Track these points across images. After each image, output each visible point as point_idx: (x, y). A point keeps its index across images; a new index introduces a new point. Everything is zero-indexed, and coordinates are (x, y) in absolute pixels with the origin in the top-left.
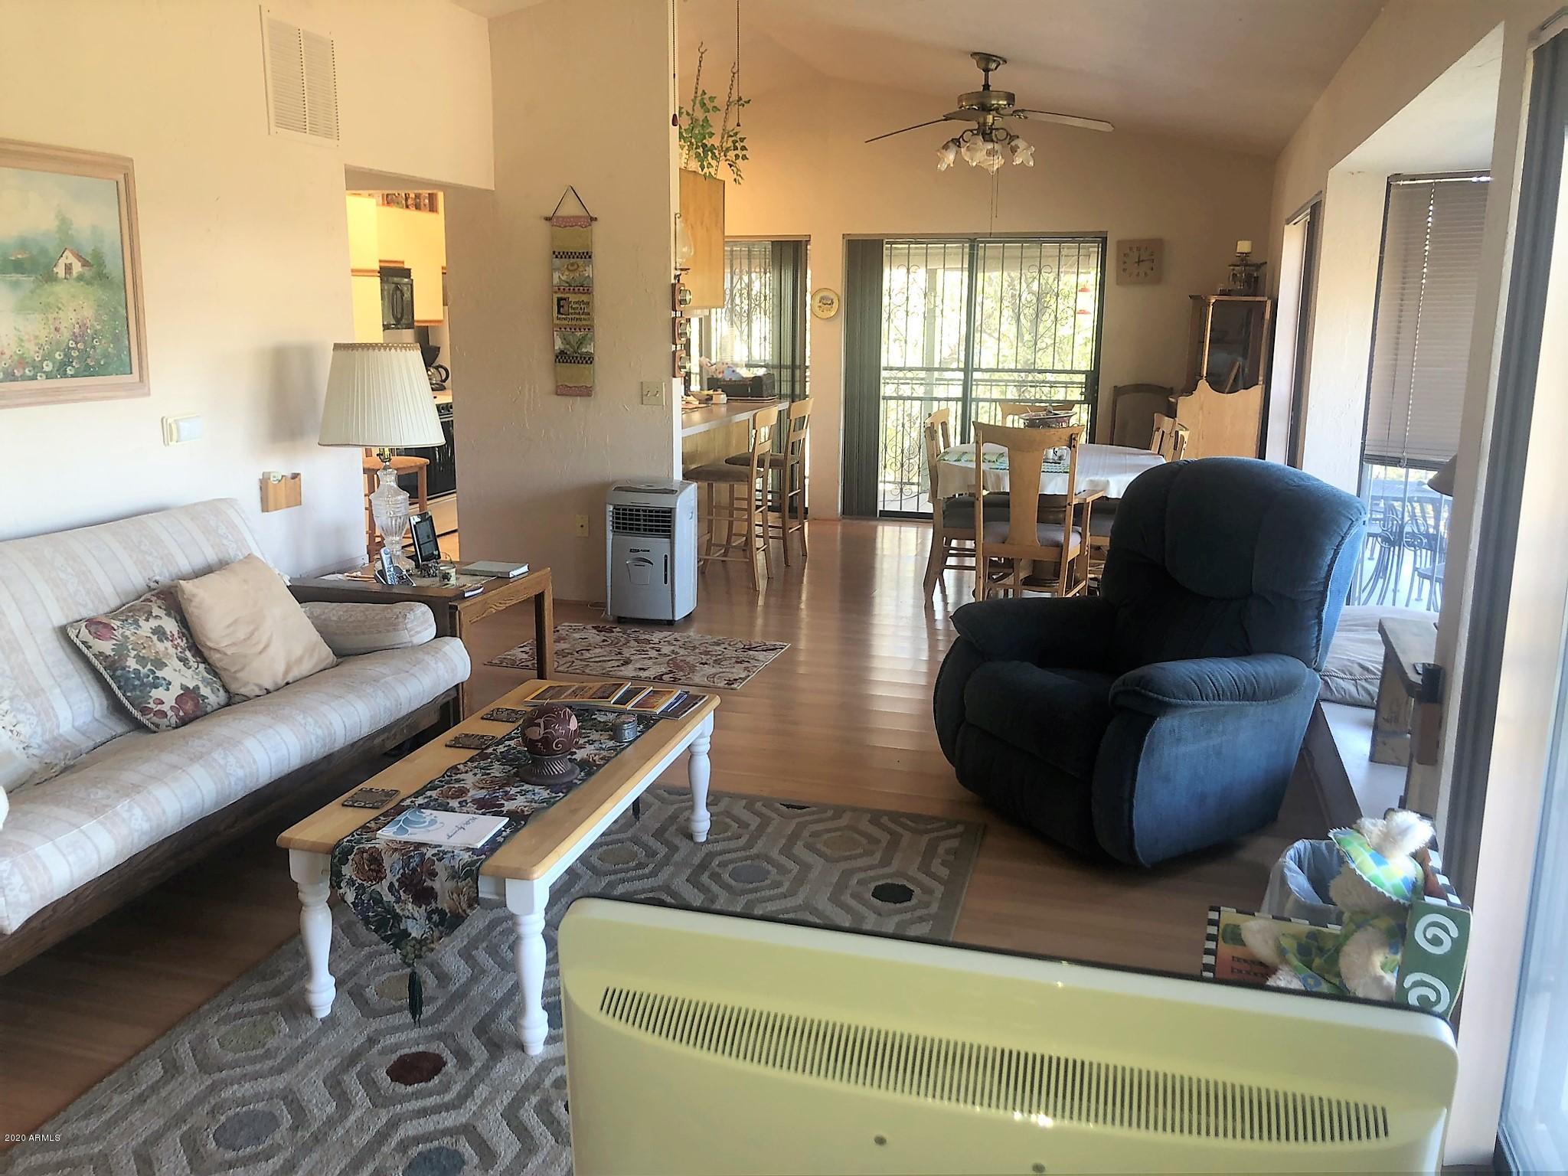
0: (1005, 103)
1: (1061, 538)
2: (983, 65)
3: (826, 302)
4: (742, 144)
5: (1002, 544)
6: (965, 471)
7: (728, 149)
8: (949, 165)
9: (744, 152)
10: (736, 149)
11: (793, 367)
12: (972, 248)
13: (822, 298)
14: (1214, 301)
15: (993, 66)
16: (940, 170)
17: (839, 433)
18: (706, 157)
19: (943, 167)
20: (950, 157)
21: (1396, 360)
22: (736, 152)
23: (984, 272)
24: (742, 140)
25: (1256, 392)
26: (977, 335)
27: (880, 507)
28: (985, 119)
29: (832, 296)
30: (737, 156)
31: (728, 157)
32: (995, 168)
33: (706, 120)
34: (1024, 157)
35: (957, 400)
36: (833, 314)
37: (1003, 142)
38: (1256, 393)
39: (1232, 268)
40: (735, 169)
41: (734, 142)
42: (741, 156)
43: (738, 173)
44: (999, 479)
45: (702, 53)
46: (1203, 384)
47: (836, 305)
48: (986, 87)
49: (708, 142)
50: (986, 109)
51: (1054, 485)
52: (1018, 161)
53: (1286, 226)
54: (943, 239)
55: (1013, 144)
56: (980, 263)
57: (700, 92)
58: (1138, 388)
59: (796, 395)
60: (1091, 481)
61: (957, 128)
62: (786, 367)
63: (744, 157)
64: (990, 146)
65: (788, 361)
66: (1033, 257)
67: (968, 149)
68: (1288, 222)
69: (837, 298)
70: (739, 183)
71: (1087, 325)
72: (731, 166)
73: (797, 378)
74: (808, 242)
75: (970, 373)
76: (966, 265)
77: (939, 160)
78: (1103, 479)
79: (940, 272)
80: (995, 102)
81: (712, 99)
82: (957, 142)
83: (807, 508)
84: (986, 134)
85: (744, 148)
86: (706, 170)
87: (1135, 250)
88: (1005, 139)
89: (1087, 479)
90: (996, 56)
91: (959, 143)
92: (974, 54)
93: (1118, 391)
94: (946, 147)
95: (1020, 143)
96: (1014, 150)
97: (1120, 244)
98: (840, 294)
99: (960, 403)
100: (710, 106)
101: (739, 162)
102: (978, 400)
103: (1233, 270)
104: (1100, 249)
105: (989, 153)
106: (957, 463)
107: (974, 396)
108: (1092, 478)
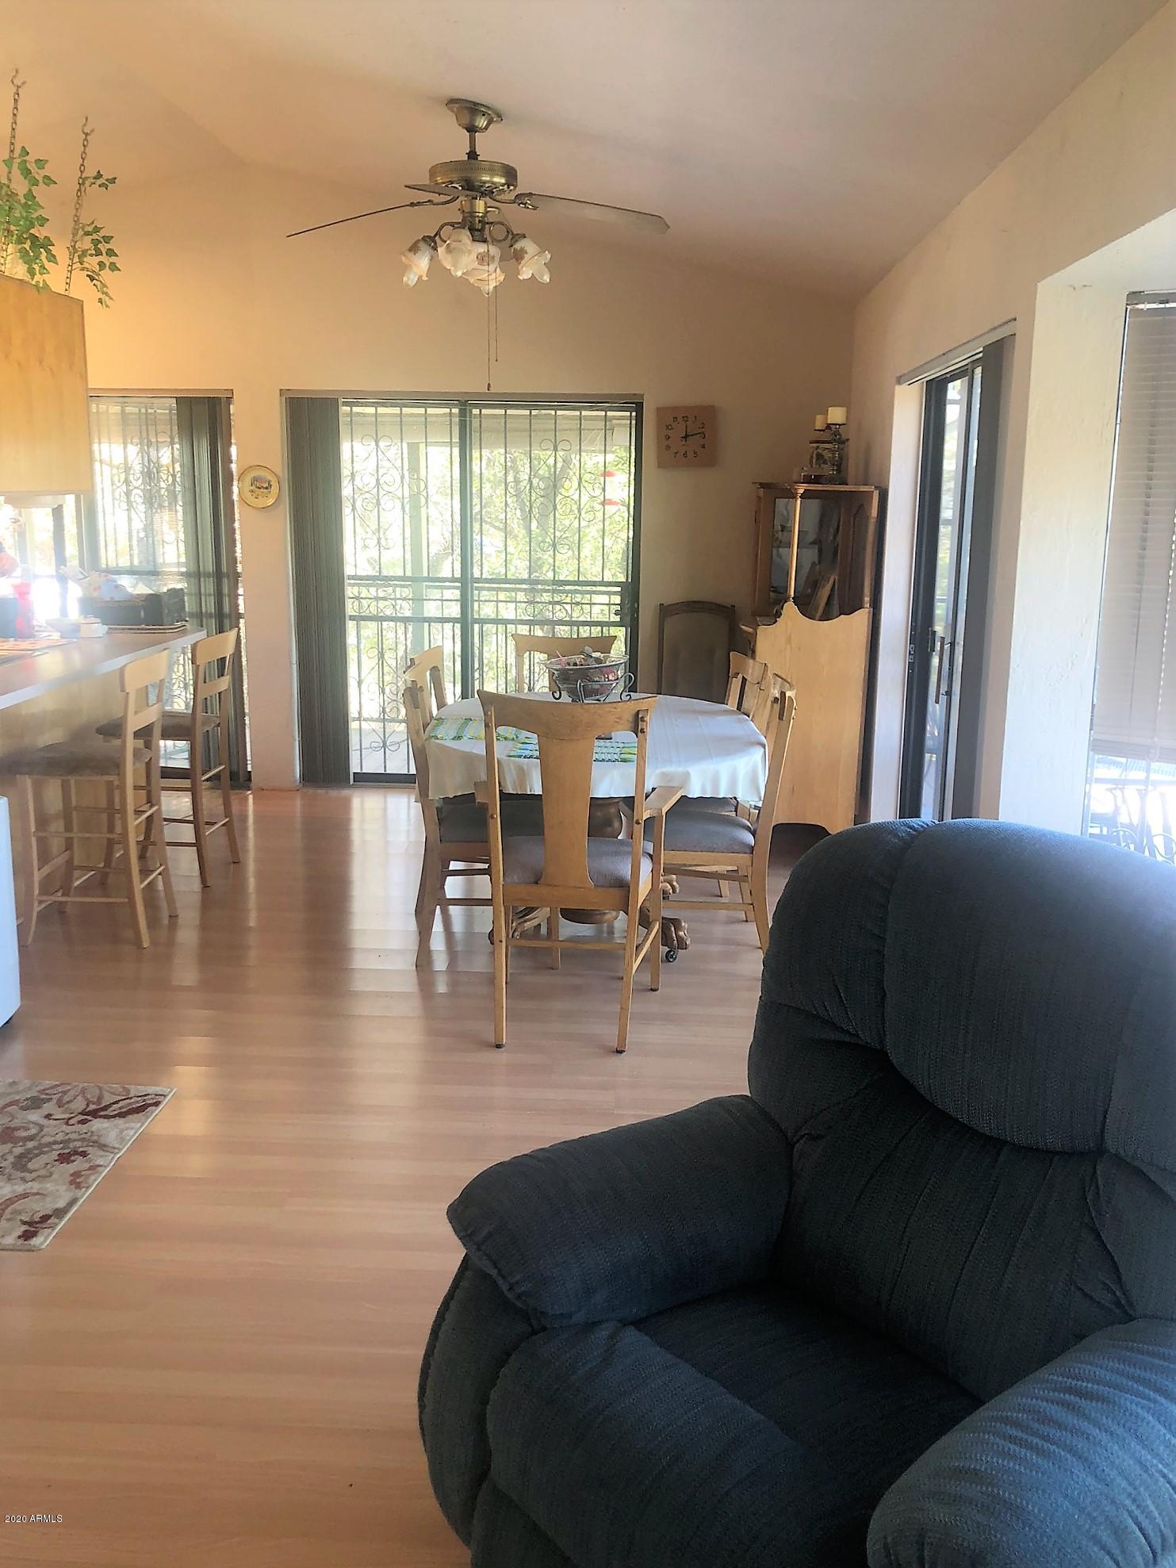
0: (503, 181)
1: (625, 870)
2: (466, 120)
3: (260, 485)
4: (108, 246)
5: (535, 886)
6: (468, 758)
7: (84, 253)
8: (420, 277)
9: (113, 259)
10: (98, 253)
11: (218, 575)
12: (463, 413)
13: (255, 480)
14: (801, 491)
15: (482, 122)
16: (407, 285)
17: (291, 668)
18: (37, 257)
19: (411, 279)
20: (421, 263)
21: (1140, 591)
22: (100, 258)
23: (481, 449)
24: (107, 239)
25: (861, 617)
26: (476, 526)
27: (355, 768)
28: (472, 206)
29: (270, 477)
30: (101, 265)
31: (86, 265)
32: (491, 287)
33: (30, 195)
34: (534, 266)
35: (453, 620)
36: (271, 501)
37: (503, 243)
38: (860, 619)
39: (815, 445)
40: (98, 283)
41: (96, 242)
42: (108, 264)
43: (103, 288)
44: (522, 774)
45: (18, 87)
46: (790, 609)
47: (275, 489)
48: (473, 155)
49: (39, 232)
50: (472, 188)
51: (610, 782)
52: (526, 274)
53: (897, 388)
54: (422, 399)
55: (518, 246)
56: (475, 436)
57: (17, 152)
58: (693, 606)
59: (224, 619)
60: (663, 773)
61: (429, 220)
62: (207, 575)
63: (114, 267)
64: (481, 248)
65: (210, 566)
66: (545, 431)
67: (449, 250)
68: (899, 381)
69: (276, 479)
70: (107, 306)
71: (620, 519)
72: (92, 279)
73: (226, 590)
74: (229, 400)
75: (469, 585)
76: (456, 439)
77: (406, 268)
78: (680, 769)
79: (422, 446)
80: (488, 179)
81: (42, 164)
82: (431, 241)
83: (250, 772)
84: (477, 230)
85: (111, 253)
86: (37, 277)
87: (680, 419)
88: (504, 240)
89: (658, 771)
90: (488, 108)
91: (436, 243)
92: (452, 101)
93: (665, 611)
94: (414, 249)
95: (528, 246)
96: (519, 256)
97: (660, 411)
98: (280, 474)
99: (458, 626)
100: (39, 174)
101: (106, 275)
102: (483, 622)
103: (818, 448)
104: (634, 422)
105: (482, 259)
106: (455, 745)
107: (476, 616)
108: (665, 770)
